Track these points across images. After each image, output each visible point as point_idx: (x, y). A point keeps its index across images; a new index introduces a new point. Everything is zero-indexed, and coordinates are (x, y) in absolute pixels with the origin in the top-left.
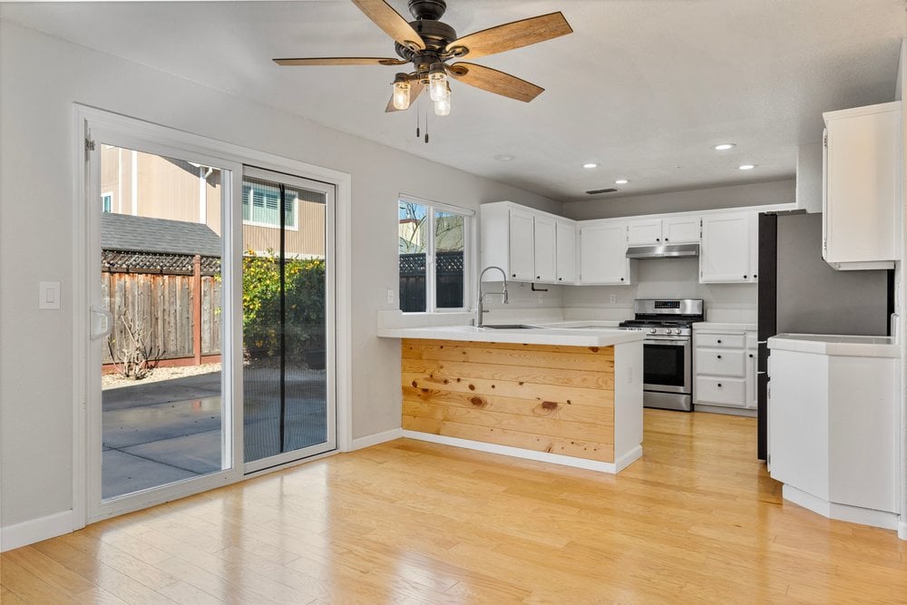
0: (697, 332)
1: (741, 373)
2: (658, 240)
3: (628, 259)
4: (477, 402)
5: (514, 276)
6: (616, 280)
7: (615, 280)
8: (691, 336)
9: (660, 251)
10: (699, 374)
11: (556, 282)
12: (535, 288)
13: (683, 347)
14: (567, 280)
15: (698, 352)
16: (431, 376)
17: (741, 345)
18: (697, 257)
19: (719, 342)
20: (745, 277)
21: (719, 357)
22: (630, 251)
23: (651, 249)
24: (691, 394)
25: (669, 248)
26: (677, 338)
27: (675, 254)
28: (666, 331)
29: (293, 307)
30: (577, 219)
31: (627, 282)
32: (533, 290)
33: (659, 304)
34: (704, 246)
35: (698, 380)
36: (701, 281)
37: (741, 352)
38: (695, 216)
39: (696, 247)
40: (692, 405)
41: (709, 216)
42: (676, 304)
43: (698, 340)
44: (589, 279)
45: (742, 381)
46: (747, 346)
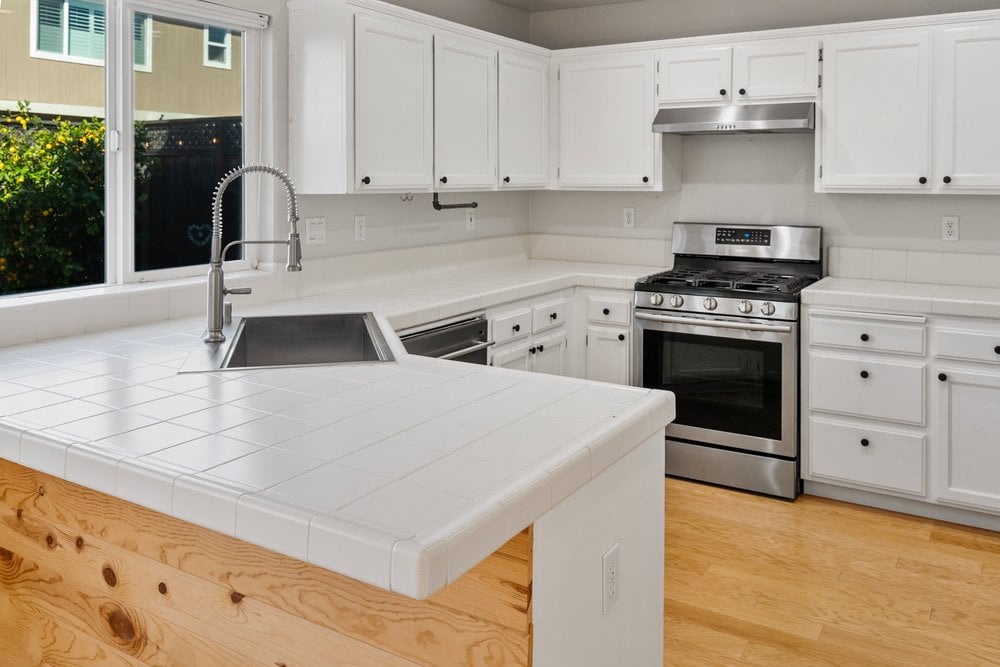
0: (811, 310)
1: (917, 418)
2: (723, 92)
3: (658, 136)
4: (122, 627)
5: (367, 180)
6: (633, 181)
7: (631, 180)
8: (798, 321)
9: (728, 117)
10: (815, 412)
11: (496, 185)
12: (442, 202)
13: (779, 346)
14: (522, 180)
15: (813, 357)
16: (19, 514)
17: (916, 346)
18: (809, 133)
19: (865, 338)
20: (923, 180)
21: (864, 375)
22: (663, 117)
23: (708, 112)
24: (797, 459)
25: (748, 112)
26: (765, 324)
27: (759, 124)
28: (739, 305)
29: (45, 213)
30: (552, 44)
31: (657, 185)
32: (437, 206)
33: (726, 235)
34: (827, 107)
35: (813, 424)
36: (819, 187)
37: (919, 365)
38: (806, 38)
39: (807, 110)
40: (800, 484)
41: (837, 37)
42: (762, 236)
43: (814, 330)
44: (578, 176)
45: (919, 435)
46: (934, 352)
